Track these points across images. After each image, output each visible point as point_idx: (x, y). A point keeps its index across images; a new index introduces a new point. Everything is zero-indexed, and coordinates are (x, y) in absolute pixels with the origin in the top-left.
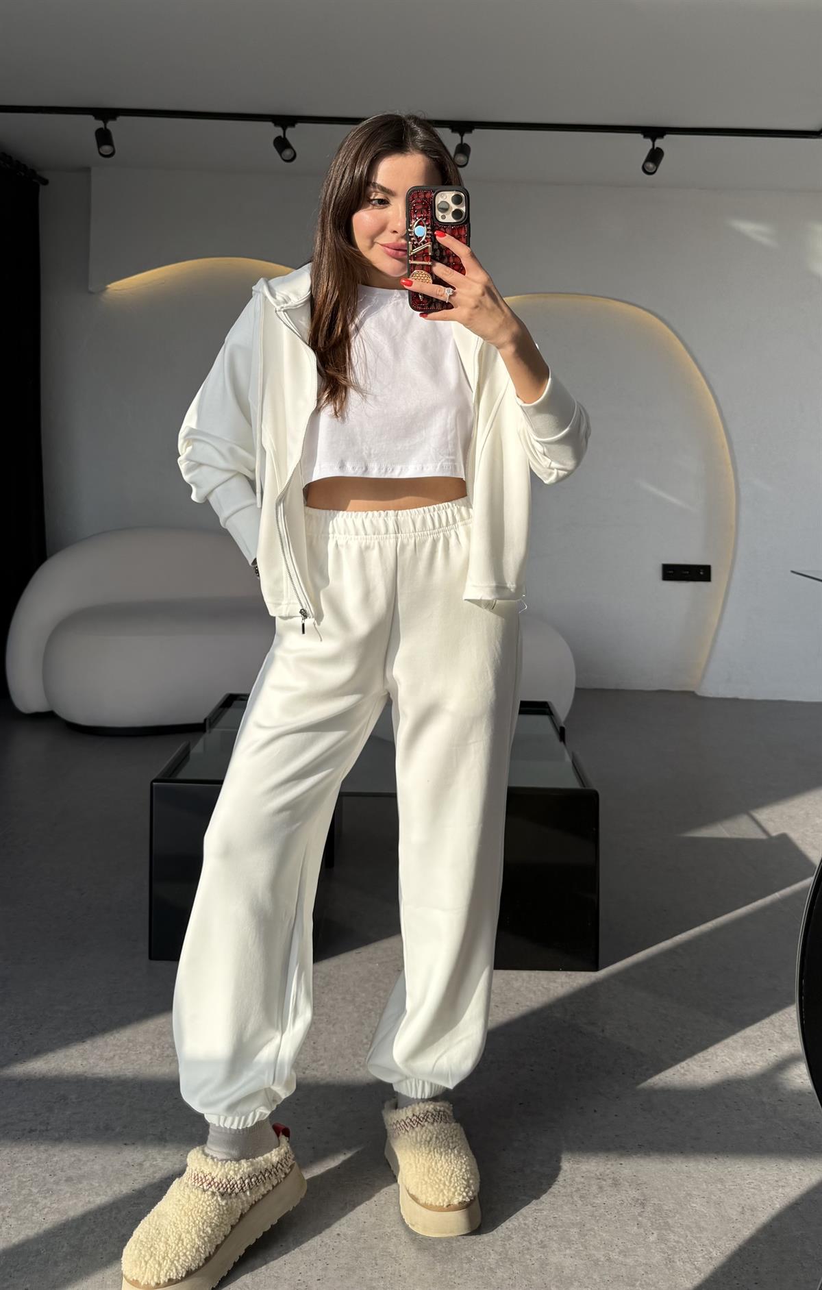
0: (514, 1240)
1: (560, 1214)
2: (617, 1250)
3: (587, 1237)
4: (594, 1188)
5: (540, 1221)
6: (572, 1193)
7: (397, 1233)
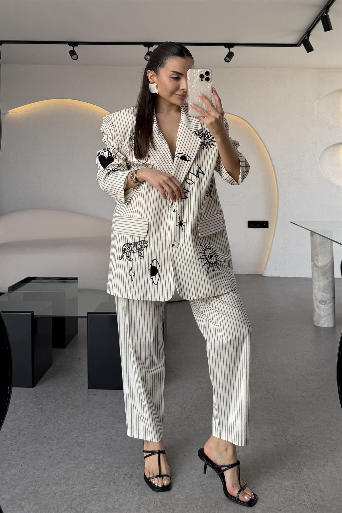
0: (77, 500)
1: (102, 489)
2: (119, 504)
3: (108, 499)
4: (122, 478)
5: (92, 492)
6: (111, 480)
7: (28, 497)
